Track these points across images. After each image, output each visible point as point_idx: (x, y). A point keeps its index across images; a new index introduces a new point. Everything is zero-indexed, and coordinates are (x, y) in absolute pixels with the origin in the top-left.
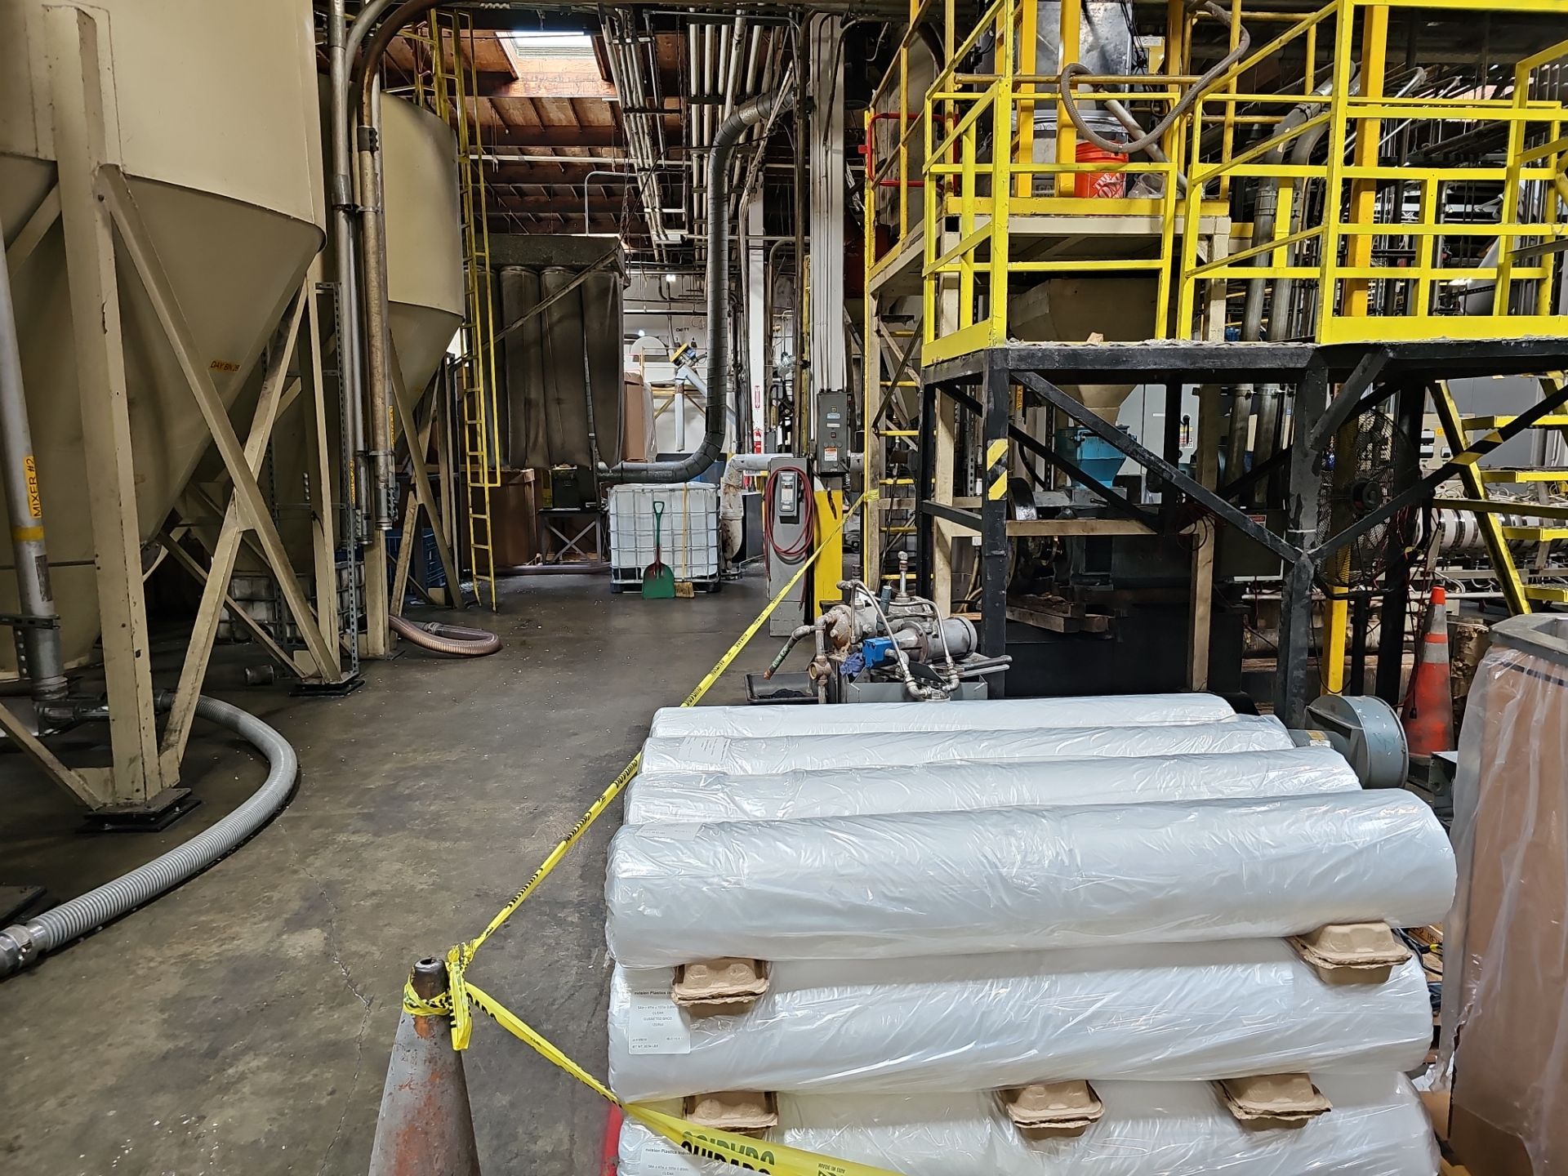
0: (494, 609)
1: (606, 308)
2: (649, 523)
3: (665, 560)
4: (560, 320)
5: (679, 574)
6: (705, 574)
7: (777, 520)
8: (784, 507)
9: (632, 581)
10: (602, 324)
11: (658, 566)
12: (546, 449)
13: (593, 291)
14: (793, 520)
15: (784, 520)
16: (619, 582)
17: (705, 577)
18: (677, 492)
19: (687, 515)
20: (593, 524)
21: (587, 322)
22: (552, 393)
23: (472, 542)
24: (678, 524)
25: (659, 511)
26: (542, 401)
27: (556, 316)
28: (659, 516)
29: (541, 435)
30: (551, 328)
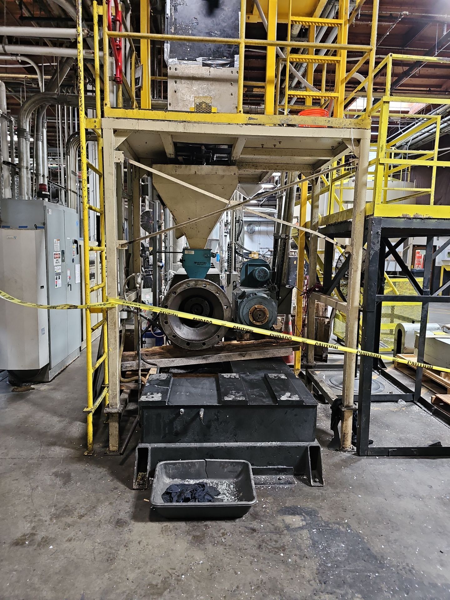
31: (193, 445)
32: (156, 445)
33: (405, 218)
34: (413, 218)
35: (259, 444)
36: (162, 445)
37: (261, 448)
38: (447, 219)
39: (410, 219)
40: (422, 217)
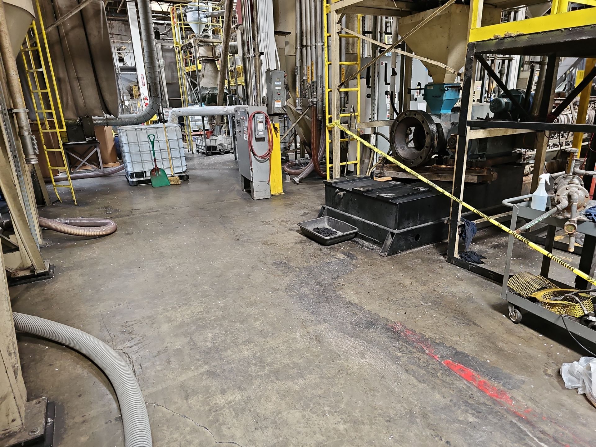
0: (76, 203)
1: (100, 22)
2: (147, 147)
3: (159, 166)
4: (73, 28)
5: (168, 172)
6: (181, 171)
7: (254, 139)
8: (260, 133)
9: (142, 179)
10: (99, 32)
11: (156, 170)
12: (74, 108)
13: (91, 12)
14: (262, 139)
15: (258, 140)
16: (135, 180)
17: (181, 173)
18: (159, 129)
19: (167, 141)
20: (95, 150)
21: (89, 31)
22: (73, 74)
23: (50, 166)
24: (163, 145)
25: (152, 140)
26: (67, 79)
27: (69, 26)
28: (153, 143)
29: (69, 99)
30: (67, 34)
31: (342, 212)
32: (329, 207)
33: (496, 39)
34: (504, 38)
35: (367, 221)
36: (331, 208)
37: (368, 224)
38: (540, 33)
39: (501, 39)
40: (513, 35)
